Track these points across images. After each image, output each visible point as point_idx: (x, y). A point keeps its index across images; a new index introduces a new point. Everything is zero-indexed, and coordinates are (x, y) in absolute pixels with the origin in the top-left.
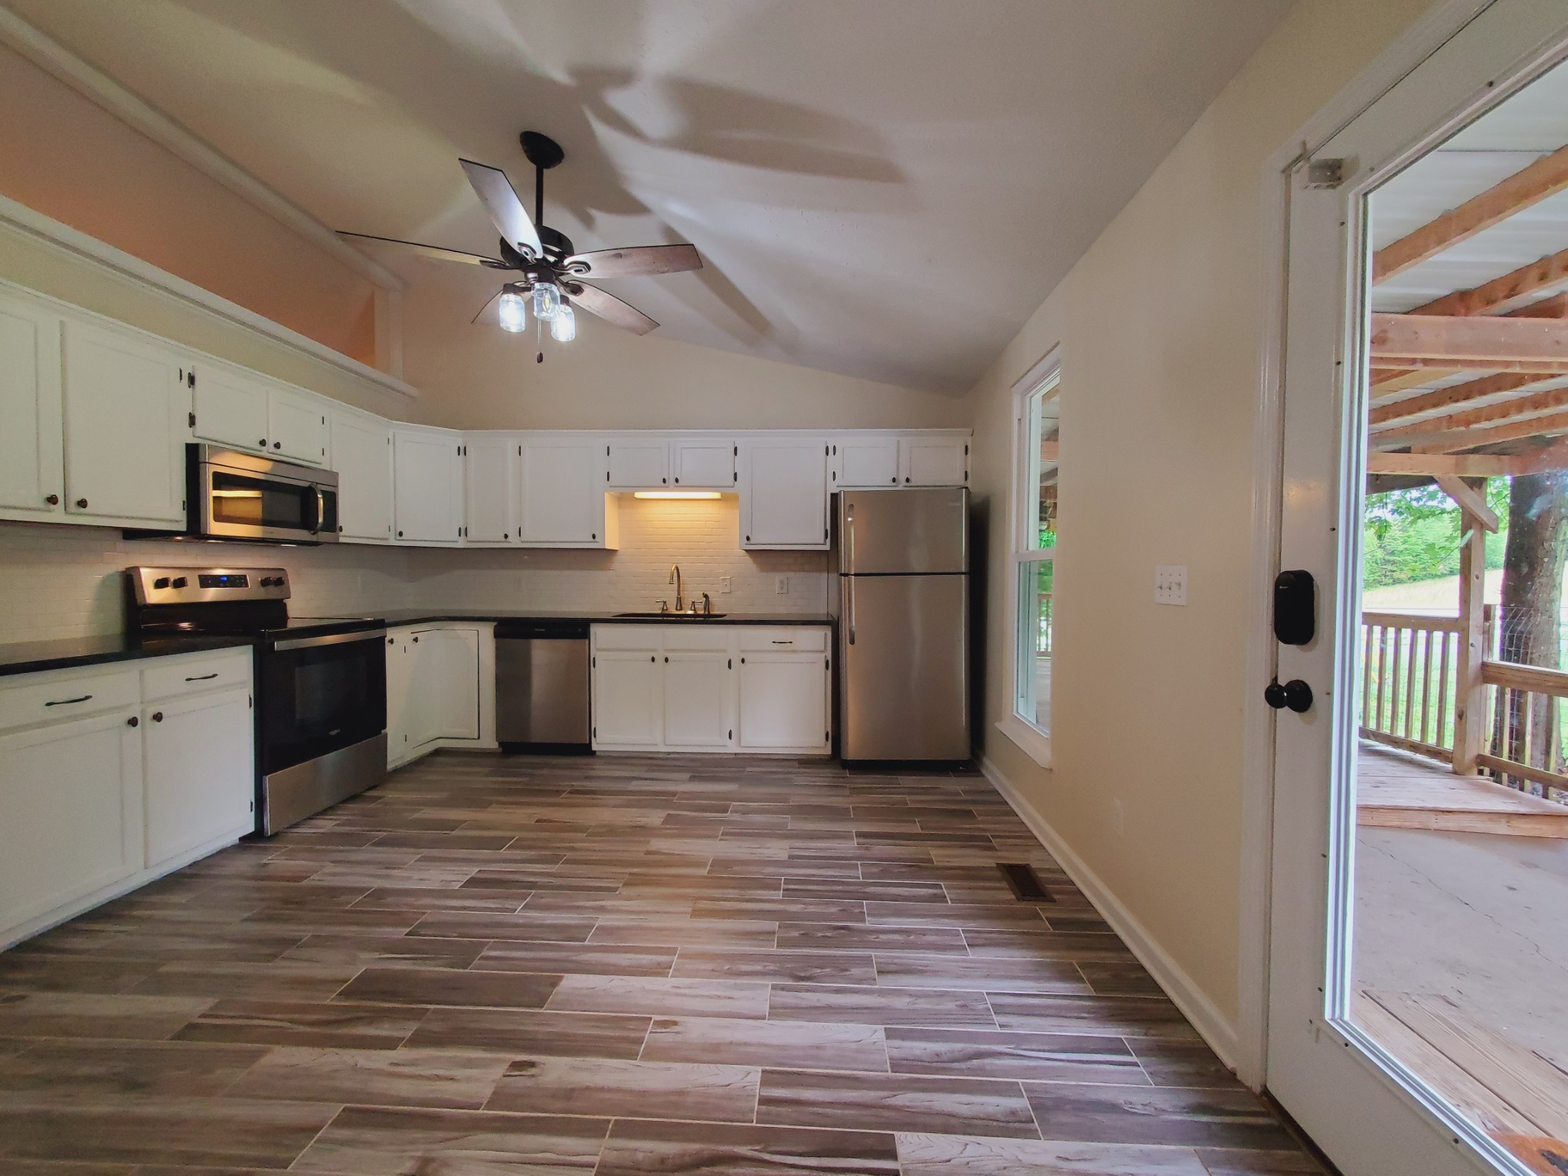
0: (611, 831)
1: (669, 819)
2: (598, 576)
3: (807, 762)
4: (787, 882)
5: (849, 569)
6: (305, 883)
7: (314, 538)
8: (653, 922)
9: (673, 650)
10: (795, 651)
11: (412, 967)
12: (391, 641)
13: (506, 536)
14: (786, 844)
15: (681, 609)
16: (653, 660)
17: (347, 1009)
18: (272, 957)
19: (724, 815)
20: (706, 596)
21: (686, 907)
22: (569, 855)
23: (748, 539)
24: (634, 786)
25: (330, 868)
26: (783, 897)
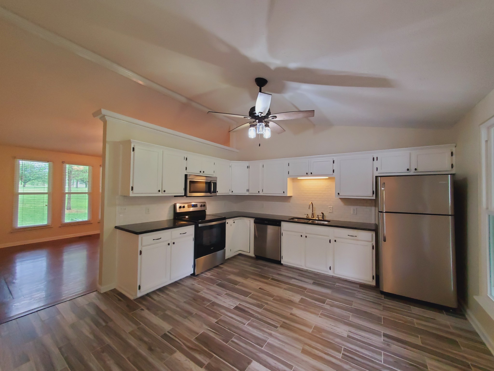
0: (281, 300)
1: (302, 300)
2: (286, 204)
3: (363, 286)
4: (345, 350)
5: (383, 209)
6: (199, 294)
7: (211, 195)
8: (287, 349)
9: (309, 234)
10: (358, 240)
11: (214, 336)
12: (227, 223)
13: (259, 192)
14: (347, 328)
15: (313, 217)
16: (301, 236)
17: (196, 345)
18: (185, 317)
19: (323, 304)
20: (323, 213)
21: (300, 346)
22: (266, 306)
23: (338, 194)
24: (293, 281)
25: (205, 290)
26: (342, 358)
